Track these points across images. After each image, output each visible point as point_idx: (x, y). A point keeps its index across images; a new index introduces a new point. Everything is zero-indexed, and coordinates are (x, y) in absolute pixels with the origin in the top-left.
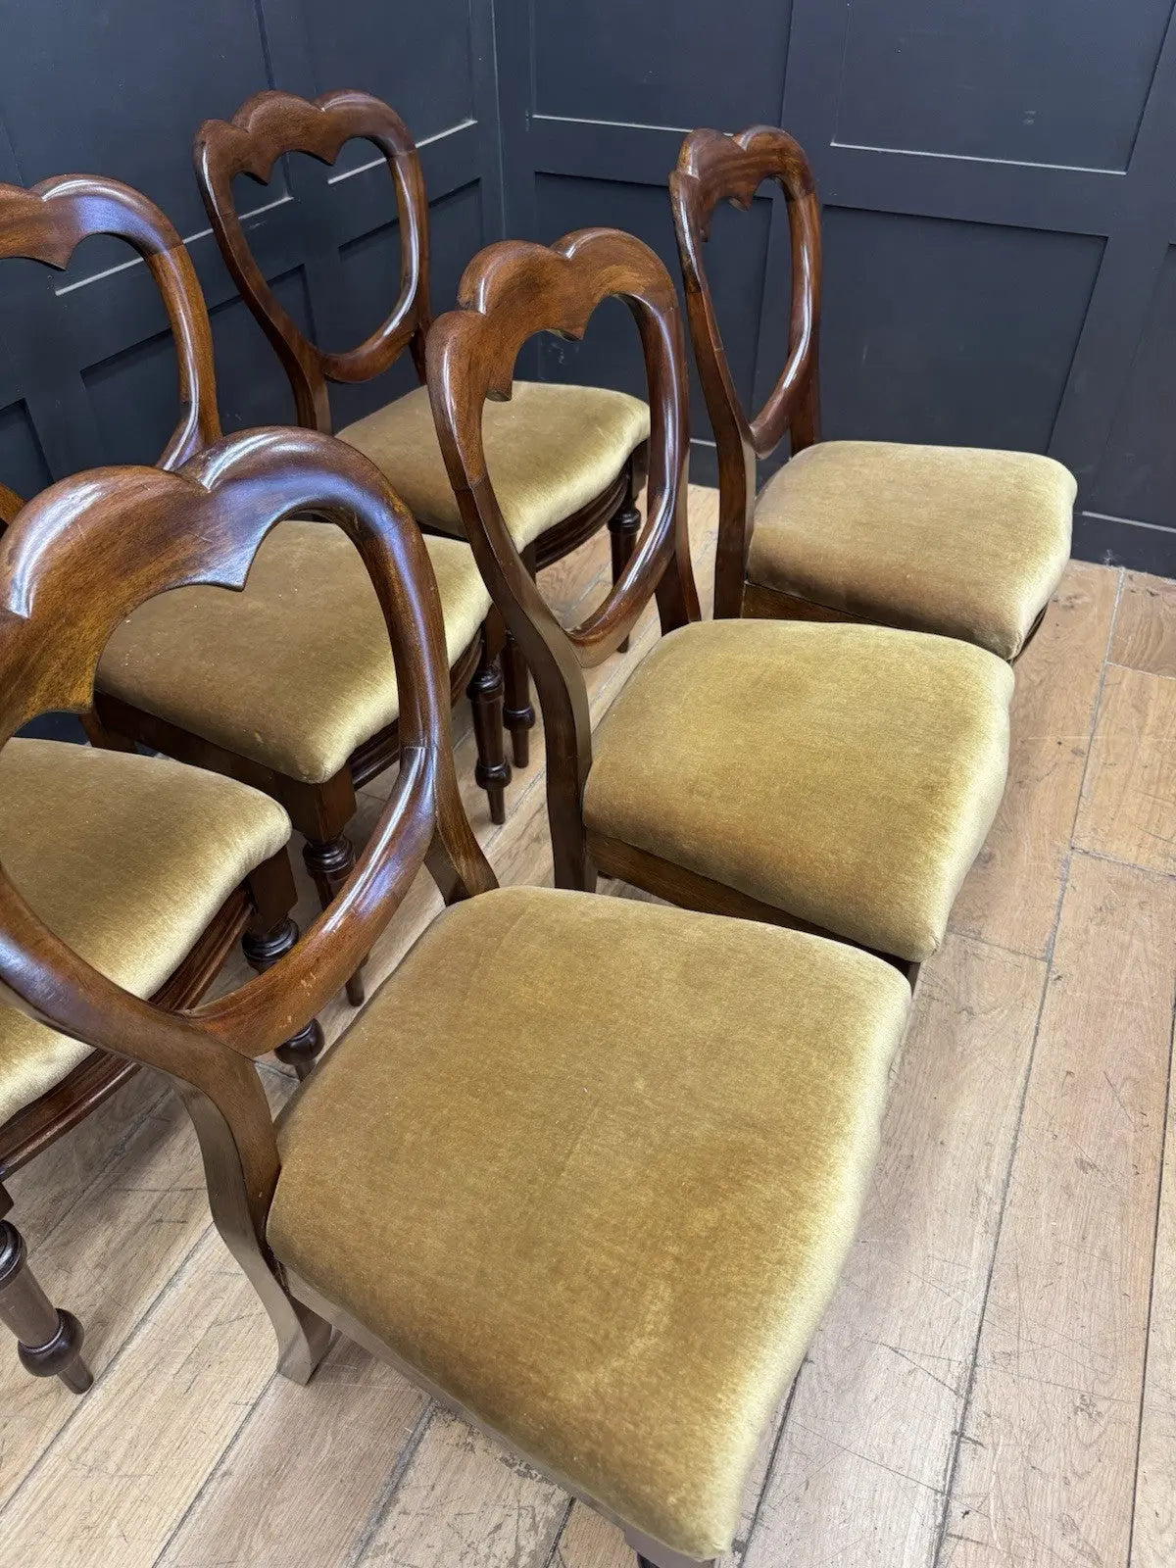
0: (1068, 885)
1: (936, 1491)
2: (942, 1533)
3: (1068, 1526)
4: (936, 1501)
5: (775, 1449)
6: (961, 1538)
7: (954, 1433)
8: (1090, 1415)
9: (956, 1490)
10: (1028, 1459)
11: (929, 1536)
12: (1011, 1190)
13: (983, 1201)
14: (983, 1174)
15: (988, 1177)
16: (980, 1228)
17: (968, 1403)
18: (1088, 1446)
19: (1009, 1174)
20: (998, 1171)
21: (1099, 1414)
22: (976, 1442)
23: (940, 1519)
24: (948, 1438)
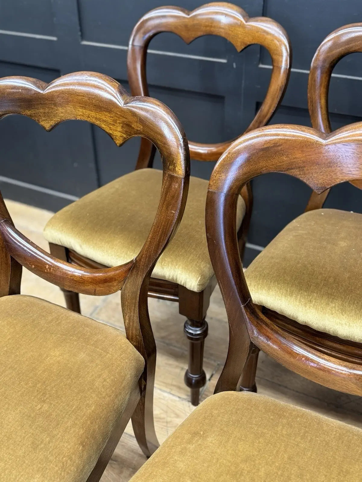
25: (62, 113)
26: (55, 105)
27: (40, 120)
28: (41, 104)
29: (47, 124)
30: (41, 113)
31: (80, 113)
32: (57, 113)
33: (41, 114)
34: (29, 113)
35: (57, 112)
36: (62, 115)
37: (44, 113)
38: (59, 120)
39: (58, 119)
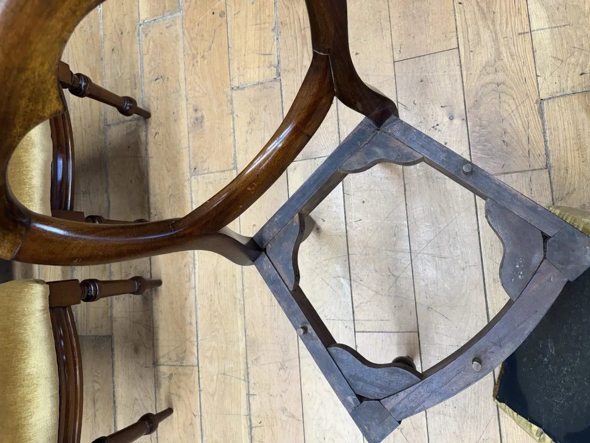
0: (235, 115)
1: (246, 416)
2: (251, 428)
3: (284, 410)
4: (247, 419)
5: (201, 423)
6: (256, 427)
7: (247, 394)
8: (284, 369)
9: (251, 413)
10: (269, 393)
11: (248, 430)
12: (245, 292)
13: (237, 301)
14: (235, 289)
15: (236, 290)
16: (239, 314)
17: (249, 382)
18: (285, 381)
19: (243, 285)
20: (239, 287)
21: (287, 367)
22: (254, 395)
23: (249, 424)
24: (245, 397)
25: (42, 64)
26: (21, 70)
27: (41, 114)
28: (9, 98)
29: (53, 104)
30: (28, 106)
31: (59, 26)
32: (39, 76)
33: (31, 107)
34: (19, 130)
35: (36, 73)
36: (46, 67)
37: (30, 100)
38: (54, 77)
39: (51, 77)
